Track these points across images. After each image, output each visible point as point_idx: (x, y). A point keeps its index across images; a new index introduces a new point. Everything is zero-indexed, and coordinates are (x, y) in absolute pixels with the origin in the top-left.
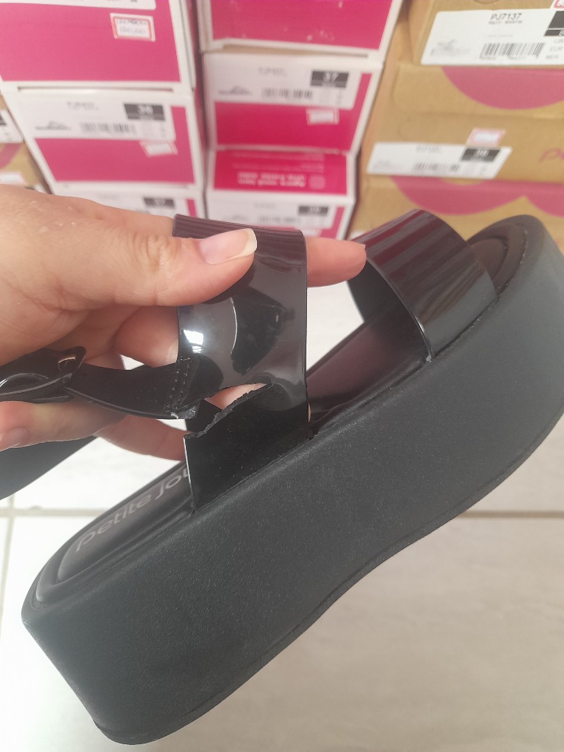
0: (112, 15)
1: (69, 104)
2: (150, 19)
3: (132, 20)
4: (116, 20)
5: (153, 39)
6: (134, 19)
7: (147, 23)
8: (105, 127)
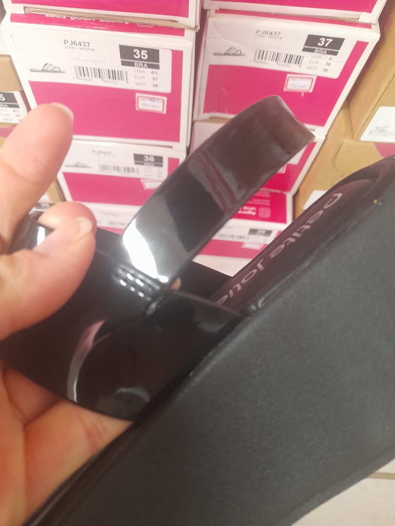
0: (137, 95)
1: (93, 151)
2: (165, 99)
3: (151, 99)
4: (139, 98)
5: (165, 112)
6: (153, 98)
7: (162, 101)
8: (117, 169)
